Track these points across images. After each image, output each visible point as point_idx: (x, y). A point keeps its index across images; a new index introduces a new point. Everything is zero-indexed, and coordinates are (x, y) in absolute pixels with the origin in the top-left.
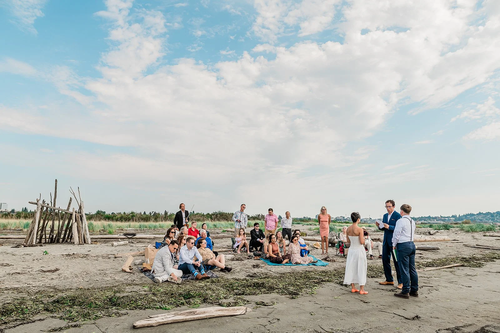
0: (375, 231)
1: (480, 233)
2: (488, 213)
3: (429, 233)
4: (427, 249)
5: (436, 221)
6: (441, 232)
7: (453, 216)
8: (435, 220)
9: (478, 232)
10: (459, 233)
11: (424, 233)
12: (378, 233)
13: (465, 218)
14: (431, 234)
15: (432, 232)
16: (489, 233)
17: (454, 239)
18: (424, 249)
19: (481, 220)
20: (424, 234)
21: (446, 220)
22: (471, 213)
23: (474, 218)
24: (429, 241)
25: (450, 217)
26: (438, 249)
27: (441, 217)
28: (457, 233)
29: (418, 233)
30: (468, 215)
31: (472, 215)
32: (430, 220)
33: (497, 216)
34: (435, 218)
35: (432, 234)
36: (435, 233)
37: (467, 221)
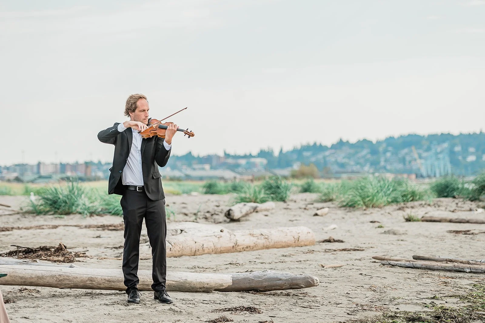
0: (25, 214)
1: (389, 209)
2: (364, 143)
3: (228, 214)
4: (265, 284)
5: (212, 168)
6: (267, 210)
7: (263, 154)
8: (207, 167)
9: (381, 208)
10: (326, 210)
11: (208, 215)
12: (40, 220)
13: (298, 160)
14: (233, 220)
15: (238, 210)
16: (412, 207)
17: (327, 238)
18: (253, 285)
19: (342, 165)
20: (206, 218)
21: (238, 165)
22: (315, 144)
23: (324, 158)
24: (248, 248)
25: (254, 157)
26: (310, 284)
27: (227, 156)
28: (319, 212)
29: (186, 215)
30: (306, 148)
31: (317, 148)
32: (190, 165)
33: (385, 151)
34: (208, 160)
35: (238, 220)
36: (247, 215)
37: (306, 169)
